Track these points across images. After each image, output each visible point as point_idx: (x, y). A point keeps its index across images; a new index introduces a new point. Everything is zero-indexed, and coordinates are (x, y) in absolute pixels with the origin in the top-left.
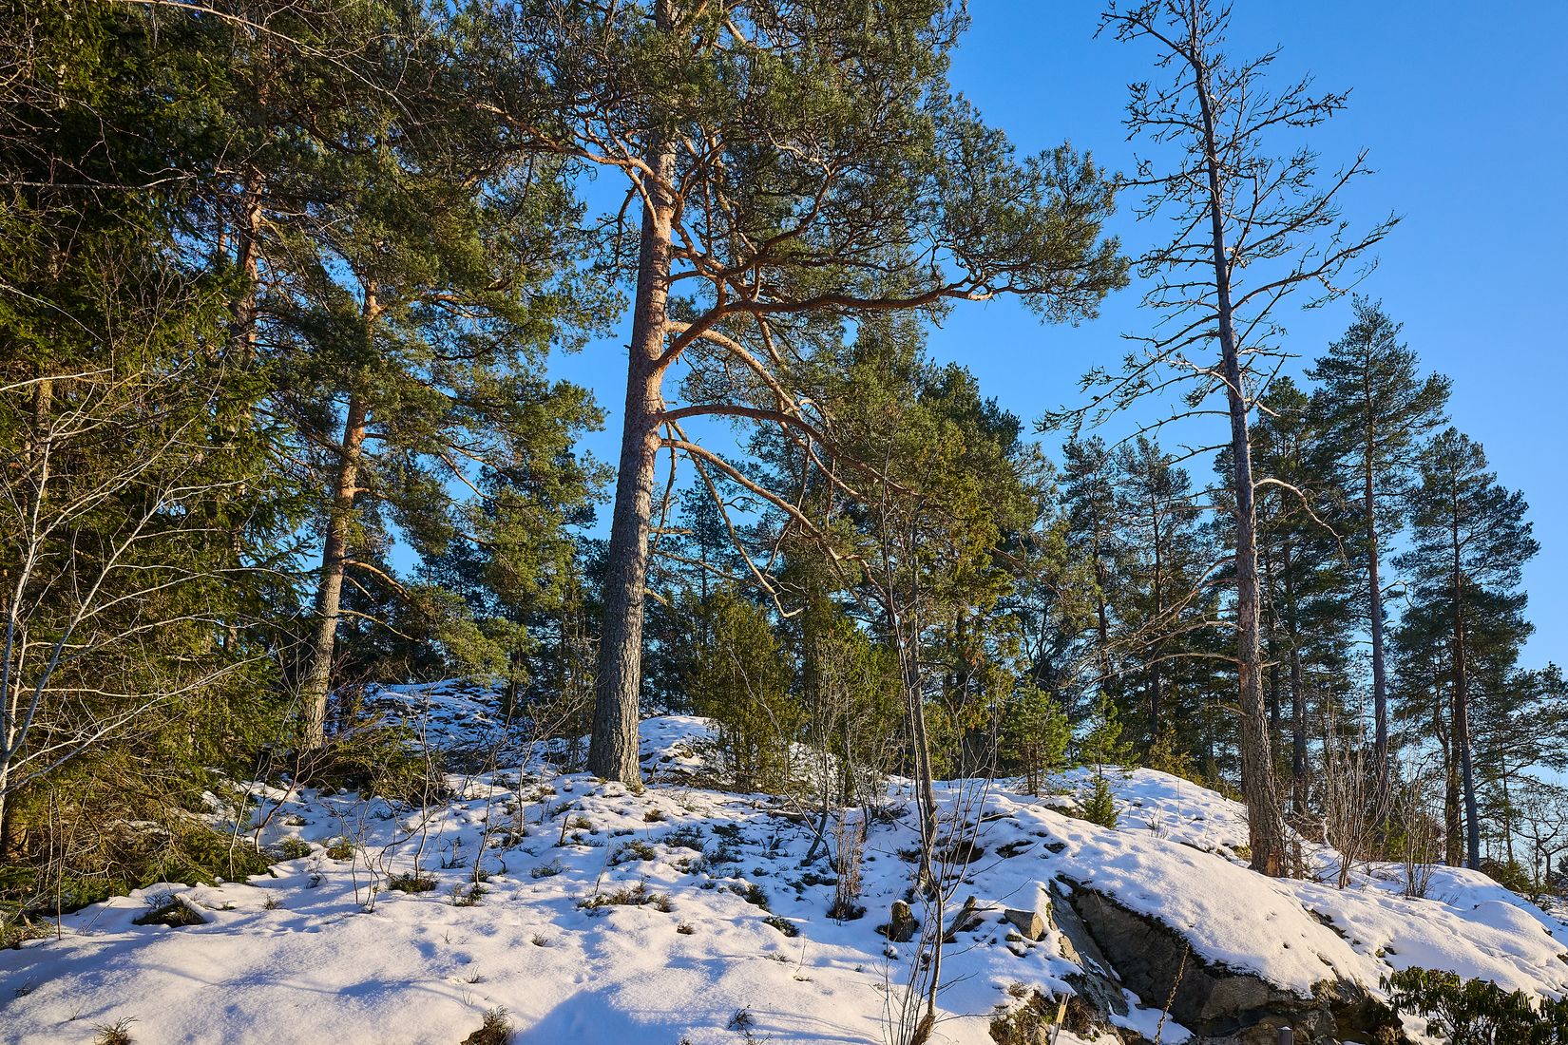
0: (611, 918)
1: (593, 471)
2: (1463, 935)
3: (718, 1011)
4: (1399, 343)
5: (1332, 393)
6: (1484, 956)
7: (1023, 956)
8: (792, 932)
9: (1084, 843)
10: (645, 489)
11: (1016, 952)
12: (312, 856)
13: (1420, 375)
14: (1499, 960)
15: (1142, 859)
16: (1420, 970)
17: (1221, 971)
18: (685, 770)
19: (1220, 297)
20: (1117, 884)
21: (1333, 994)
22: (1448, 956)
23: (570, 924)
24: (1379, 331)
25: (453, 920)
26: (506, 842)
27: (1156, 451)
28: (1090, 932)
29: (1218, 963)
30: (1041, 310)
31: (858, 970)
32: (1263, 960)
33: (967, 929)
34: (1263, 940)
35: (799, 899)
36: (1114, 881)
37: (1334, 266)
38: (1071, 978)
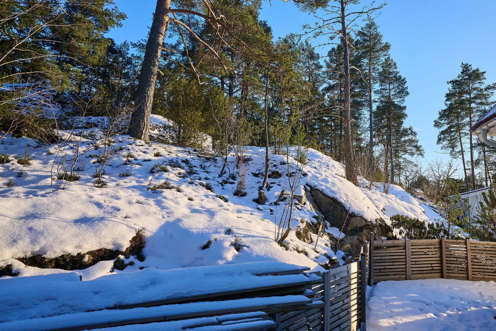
0: (163, 194)
1: (117, 14)
2: (401, 205)
3: (220, 228)
4: (378, 31)
5: (361, 41)
6: (407, 211)
7: (300, 210)
8: (226, 201)
9: (312, 174)
10: (162, 34)
11: (298, 209)
12: (11, 162)
13: (384, 41)
14: (410, 212)
15: (329, 180)
16: (399, 215)
17: (353, 215)
18: (152, 135)
19: (342, 12)
20: (324, 187)
21: (380, 222)
22: (398, 211)
23: (148, 196)
24: (373, 27)
25: (100, 193)
26: (98, 162)
27: (310, 46)
28: (315, 202)
29: (352, 213)
30: (299, 7)
31: (251, 214)
32: (364, 212)
33: (282, 200)
34: (363, 206)
35: (223, 189)
36: (322, 187)
37: (371, 11)
38: (315, 217)
